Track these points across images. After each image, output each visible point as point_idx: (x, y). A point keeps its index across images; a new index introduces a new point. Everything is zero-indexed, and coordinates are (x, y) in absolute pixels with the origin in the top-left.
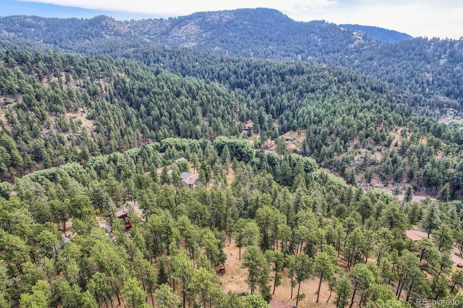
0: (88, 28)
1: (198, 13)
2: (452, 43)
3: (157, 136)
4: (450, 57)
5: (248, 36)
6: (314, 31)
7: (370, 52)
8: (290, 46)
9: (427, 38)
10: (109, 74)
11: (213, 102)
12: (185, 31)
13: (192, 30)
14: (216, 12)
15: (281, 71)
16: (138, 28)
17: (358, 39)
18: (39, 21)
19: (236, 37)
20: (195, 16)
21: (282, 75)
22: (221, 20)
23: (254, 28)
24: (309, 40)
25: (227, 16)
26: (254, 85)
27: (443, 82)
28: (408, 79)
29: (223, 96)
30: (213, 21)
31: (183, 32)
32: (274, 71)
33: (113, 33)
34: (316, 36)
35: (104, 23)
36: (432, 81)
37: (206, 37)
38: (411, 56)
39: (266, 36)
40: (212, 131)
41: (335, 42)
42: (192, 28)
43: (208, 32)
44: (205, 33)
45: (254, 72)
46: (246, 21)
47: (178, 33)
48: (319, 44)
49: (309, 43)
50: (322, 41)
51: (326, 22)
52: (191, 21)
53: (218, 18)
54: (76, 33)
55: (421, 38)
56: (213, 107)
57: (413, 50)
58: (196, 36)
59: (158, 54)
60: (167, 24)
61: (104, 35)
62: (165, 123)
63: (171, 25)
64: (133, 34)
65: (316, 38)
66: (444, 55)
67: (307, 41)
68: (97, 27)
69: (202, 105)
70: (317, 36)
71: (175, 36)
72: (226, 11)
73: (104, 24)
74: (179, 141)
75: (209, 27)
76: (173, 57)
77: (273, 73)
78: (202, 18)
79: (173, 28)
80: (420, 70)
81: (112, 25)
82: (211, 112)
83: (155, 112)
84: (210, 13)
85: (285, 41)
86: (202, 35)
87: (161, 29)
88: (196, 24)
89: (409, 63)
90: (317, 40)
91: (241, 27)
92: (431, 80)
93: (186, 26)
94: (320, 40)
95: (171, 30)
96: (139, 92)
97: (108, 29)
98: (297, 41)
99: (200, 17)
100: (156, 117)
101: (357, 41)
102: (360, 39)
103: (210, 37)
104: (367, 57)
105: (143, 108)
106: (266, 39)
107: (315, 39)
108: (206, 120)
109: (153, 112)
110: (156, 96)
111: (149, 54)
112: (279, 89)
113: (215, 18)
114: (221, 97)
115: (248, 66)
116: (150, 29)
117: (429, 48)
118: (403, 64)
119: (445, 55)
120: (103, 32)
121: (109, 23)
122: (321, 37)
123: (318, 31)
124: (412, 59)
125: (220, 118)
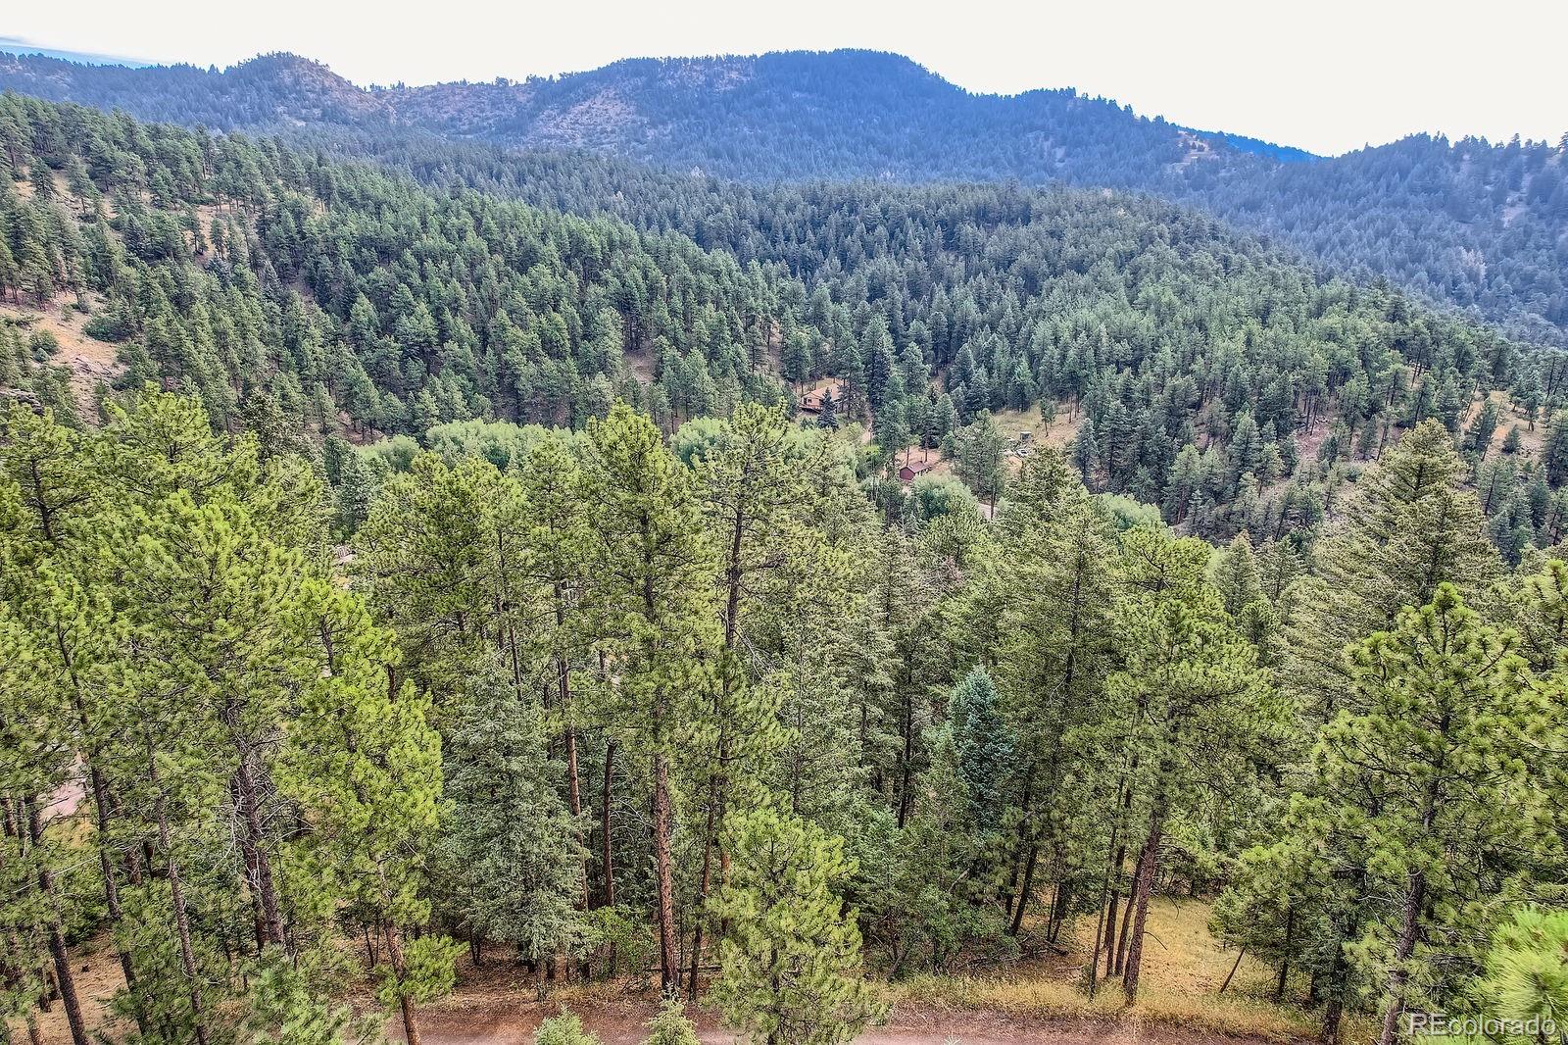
0: (224, 92)
1: (631, 62)
2: (1538, 154)
3: (415, 417)
4: (1538, 199)
5: (806, 137)
6: (1039, 122)
7: (1244, 185)
8: (955, 169)
9: (1444, 140)
10: (241, 183)
11: (670, 294)
12: (585, 119)
13: (610, 118)
14: (696, 61)
15: (941, 212)
16: (416, 109)
17: (1194, 147)
18: (52, 72)
19: (763, 141)
20: (619, 72)
21: (949, 227)
22: (710, 84)
23: (828, 112)
24: (1023, 152)
25: (734, 75)
26: (837, 261)
27: (1528, 279)
28: (1400, 266)
29: (717, 275)
30: (682, 87)
31: (577, 122)
32: (913, 216)
33: (317, 112)
34: (1046, 138)
35: (287, 78)
36: (1487, 277)
37: (657, 141)
38: (1399, 194)
39: (871, 141)
40: (664, 400)
41: (1115, 155)
42: (610, 110)
43: (664, 123)
44: (653, 125)
45: (835, 218)
46: (800, 90)
47: (557, 126)
48: (1059, 165)
49: (1021, 163)
50: (1068, 154)
51: (1079, 95)
52: (607, 88)
53: (702, 78)
54: (180, 108)
55: (1424, 137)
56: (673, 312)
57: (1403, 177)
58: (623, 138)
59: (472, 168)
60: (522, 98)
61: (286, 116)
62: (457, 368)
63: (535, 99)
64: (392, 121)
65: (1047, 145)
66: (1512, 193)
67: (1017, 156)
68: (258, 90)
69: (624, 304)
70: (1051, 139)
71: (545, 137)
72: (730, 58)
73: (288, 80)
74: (511, 435)
75: (667, 108)
76: (530, 178)
77: (909, 221)
78: (644, 79)
79: (540, 109)
80: (1438, 239)
81: (318, 87)
82: (662, 332)
83: (419, 322)
84: (674, 64)
85: (936, 156)
86: (644, 135)
87: (497, 112)
88: (624, 97)
89: (1396, 216)
90: (1050, 154)
91: (782, 108)
92: (1483, 273)
93: (587, 104)
94: (1060, 152)
95: (532, 117)
96: (358, 251)
97: (301, 97)
98: (980, 155)
99: (638, 74)
100: (417, 343)
101: (1194, 155)
102: (1201, 149)
103: (673, 140)
104: (1237, 201)
105: (364, 307)
106: (871, 147)
107: (1042, 150)
108: (639, 368)
109: (406, 323)
110: (429, 264)
111: (438, 165)
112: (938, 275)
113: (691, 77)
114: (705, 278)
115: (815, 201)
116: (460, 111)
117: (1457, 170)
118: (1372, 221)
119: (1517, 195)
120: (280, 109)
121: (308, 79)
122: (1064, 144)
123: (1051, 123)
124: (1404, 204)
125: (698, 356)
